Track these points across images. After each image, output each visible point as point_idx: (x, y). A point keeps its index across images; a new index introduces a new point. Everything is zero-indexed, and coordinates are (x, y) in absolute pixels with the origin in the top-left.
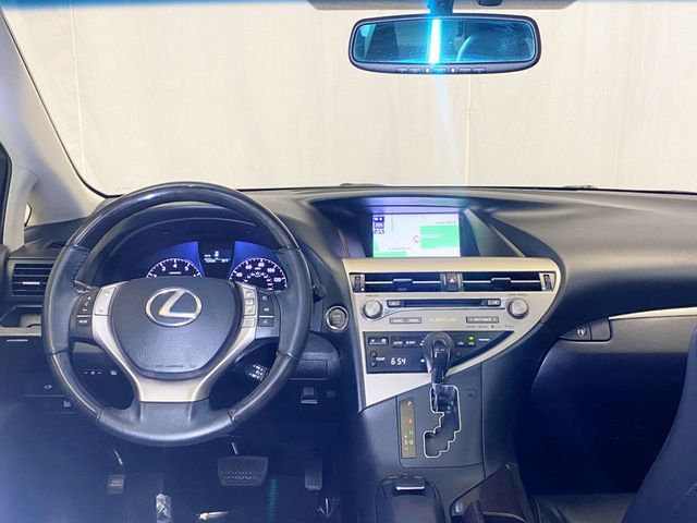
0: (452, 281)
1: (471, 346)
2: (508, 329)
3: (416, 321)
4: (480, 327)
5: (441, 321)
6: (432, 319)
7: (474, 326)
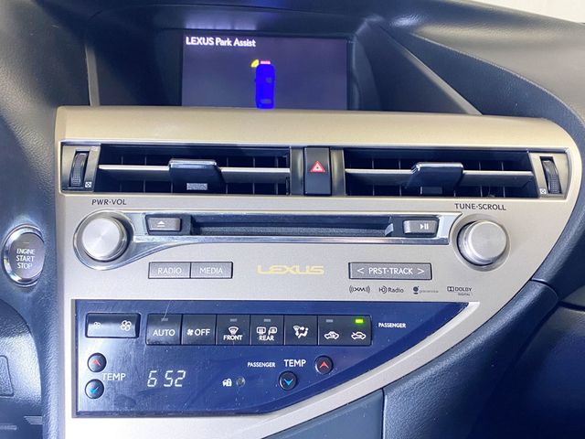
0: (318, 168)
1: (359, 344)
2: (454, 298)
3: (219, 271)
4: (383, 290)
5: (284, 273)
6: (259, 267)
7: (368, 289)
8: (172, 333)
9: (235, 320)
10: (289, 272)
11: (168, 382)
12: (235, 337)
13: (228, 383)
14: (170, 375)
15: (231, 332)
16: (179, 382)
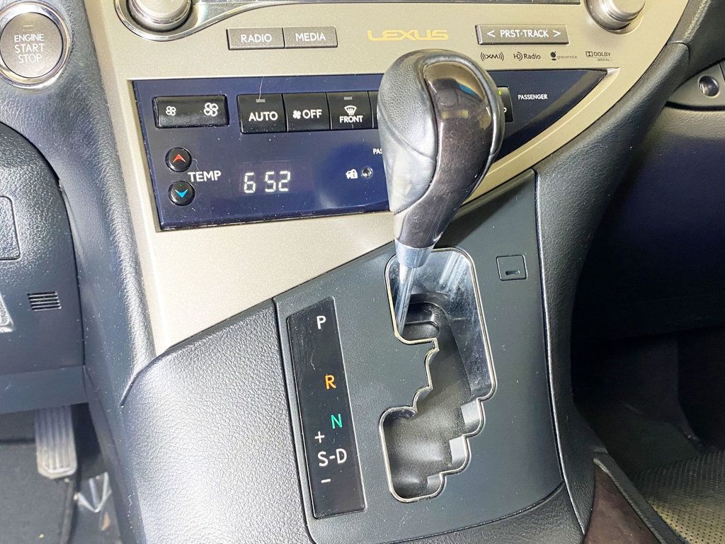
2: (594, 63)
3: (320, 38)
4: (518, 56)
5: (401, 39)
6: (369, 32)
7: (502, 56)
8: (274, 116)
9: (351, 98)
10: (406, 38)
11: (270, 186)
12: (354, 119)
13: (352, 174)
14: (271, 177)
15: (348, 111)
16: (284, 185)
